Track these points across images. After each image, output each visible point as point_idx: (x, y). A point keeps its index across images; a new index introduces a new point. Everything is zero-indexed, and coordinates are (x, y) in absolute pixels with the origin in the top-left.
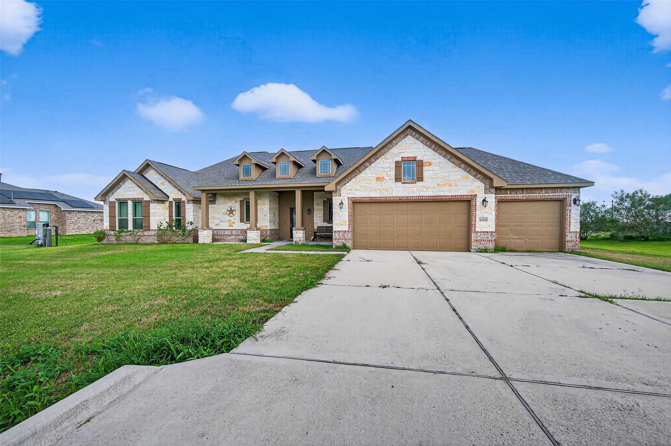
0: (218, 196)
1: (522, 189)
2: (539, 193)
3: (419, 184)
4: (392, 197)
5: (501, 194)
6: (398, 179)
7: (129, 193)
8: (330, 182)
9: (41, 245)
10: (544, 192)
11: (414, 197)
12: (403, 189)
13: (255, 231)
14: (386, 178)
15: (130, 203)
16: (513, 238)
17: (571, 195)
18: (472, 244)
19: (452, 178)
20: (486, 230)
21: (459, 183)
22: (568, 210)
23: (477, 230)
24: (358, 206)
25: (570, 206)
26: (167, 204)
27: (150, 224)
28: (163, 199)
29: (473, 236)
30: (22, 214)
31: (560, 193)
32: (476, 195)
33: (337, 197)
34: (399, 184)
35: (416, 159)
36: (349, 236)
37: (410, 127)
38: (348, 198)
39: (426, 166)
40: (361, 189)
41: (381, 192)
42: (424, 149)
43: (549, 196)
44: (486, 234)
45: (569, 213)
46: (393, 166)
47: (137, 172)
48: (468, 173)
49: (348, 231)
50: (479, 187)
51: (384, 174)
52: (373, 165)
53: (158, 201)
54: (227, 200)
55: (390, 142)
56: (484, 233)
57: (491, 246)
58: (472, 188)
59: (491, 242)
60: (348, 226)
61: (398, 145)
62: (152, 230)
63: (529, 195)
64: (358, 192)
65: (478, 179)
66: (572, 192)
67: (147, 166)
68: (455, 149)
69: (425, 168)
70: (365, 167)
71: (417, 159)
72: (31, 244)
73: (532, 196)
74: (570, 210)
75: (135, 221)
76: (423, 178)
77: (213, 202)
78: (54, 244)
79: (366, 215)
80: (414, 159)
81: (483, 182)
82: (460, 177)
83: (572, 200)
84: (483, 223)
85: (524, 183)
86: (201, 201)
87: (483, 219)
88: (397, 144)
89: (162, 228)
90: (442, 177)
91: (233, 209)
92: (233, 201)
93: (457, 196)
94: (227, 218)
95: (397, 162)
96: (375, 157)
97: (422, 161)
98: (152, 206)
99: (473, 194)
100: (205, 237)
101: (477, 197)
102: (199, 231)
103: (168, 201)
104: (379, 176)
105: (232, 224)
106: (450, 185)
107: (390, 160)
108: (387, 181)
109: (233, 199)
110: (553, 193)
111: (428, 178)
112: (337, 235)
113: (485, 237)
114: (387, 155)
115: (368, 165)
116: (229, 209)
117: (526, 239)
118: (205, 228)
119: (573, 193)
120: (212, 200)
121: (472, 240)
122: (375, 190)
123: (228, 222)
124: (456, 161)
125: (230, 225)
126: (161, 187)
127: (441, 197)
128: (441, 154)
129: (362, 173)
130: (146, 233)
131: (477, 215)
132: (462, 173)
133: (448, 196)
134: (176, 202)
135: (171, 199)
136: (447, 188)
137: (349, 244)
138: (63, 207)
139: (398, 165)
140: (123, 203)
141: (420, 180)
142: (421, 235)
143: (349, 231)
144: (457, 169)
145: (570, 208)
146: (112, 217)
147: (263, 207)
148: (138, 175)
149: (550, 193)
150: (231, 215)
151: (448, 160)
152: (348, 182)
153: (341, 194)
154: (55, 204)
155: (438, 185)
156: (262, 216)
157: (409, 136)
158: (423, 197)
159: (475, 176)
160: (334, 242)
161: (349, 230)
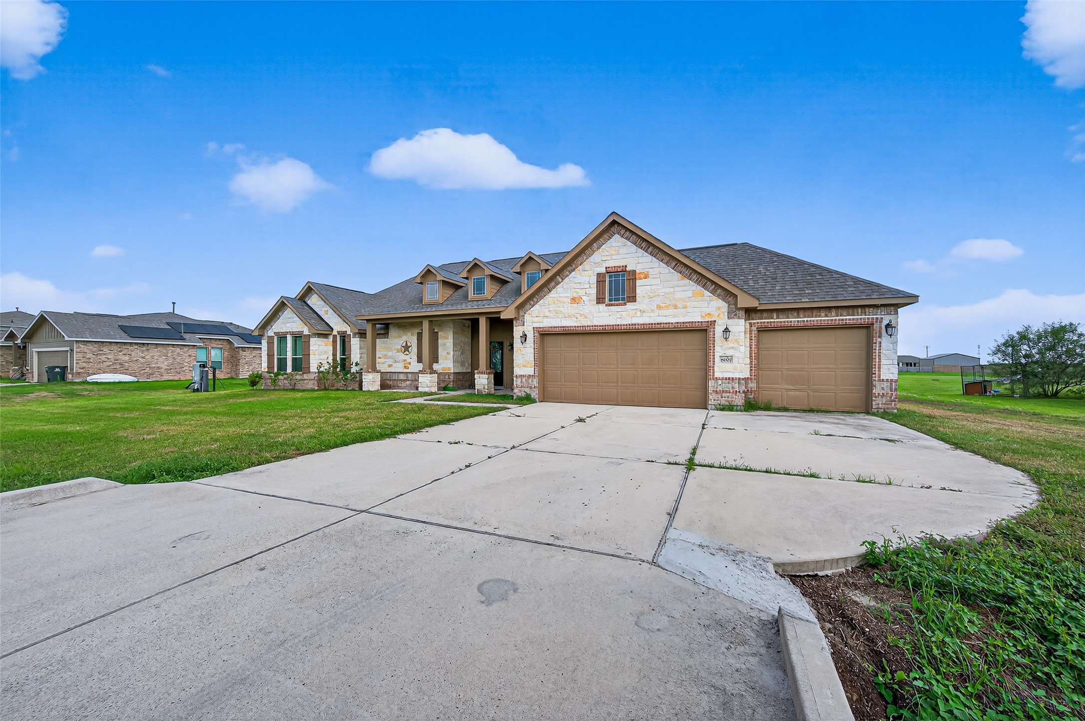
0: (391, 327)
1: (798, 310)
2: (826, 316)
3: (630, 306)
4: (592, 326)
5: (763, 319)
6: (600, 300)
7: (288, 325)
8: (508, 307)
9: (197, 390)
10: (833, 314)
11: (624, 325)
12: (607, 314)
13: (429, 375)
14: (584, 298)
15: (289, 339)
16: (787, 390)
17: (882, 318)
18: (709, 397)
19: (678, 295)
20: (731, 375)
21: (688, 304)
22: (876, 343)
23: (717, 375)
24: (549, 340)
25: (880, 337)
26: (331, 338)
27: (311, 365)
28: (325, 332)
29: (710, 385)
30: (192, 352)
31: (861, 315)
32: (715, 321)
33: (519, 327)
34: (602, 307)
35: (625, 269)
36: (535, 382)
37: (614, 223)
38: (534, 328)
39: (640, 279)
40: (551, 315)
41: (577, 318)
42: (637, 254)
43: (843, 320)
44: (731, 381)
45: (877, 348)
46: (594, 280)
47: (298, 297)
48: (703, 287)
49: (532, 376)
50: (719, 308)
51: (581, 293)
52: (567, 279)
53: (320, 335)
54: (401, 332)
55: (589, 245)
56: (727, 381)
57: (739, 400)
58: (707, 310)
59: (738, 394)
60: (533, 369)
61: (601, 250)
62: (312, 372)
63: (809, 319)
64: (545, 319)
65: (718, 296)
66: (883, 313)
67: (309, 290)
68: (679, 251)
69: (638, 282)
70: (556, 283)
71: (628, 269)
72: (187, 388)
73: (813, 321)
74: (880, 343)
75: (294, 360)
76: (636, 296)
77: (385, 334)
78: (210, 388)
79: (559, 352)
80: (624, 270)
81: (726, 302)
82: (690, 294)
83: (883, 327)
84: (727, 365)
85: (798, 301)
86: (366, 334)
87: (726, 358)
88: (598, 248)
89: (322, 369)
90: (663, 294)
91: (409, 344)
92: (409, 334)
93: (686, 323)
94: (402, 356)
95: (599, 275)
96: (569, 268)
97: (634, 272)
98: (313, 341)
99: (710, 320)
100: (371, 382)
101: (716, 323)
102: (363, 374)
103: (331, 334)
104: (575, 295)
105: (408, 365)
106: (676, 307)
107: (589, 272)
108: (585, 302)
109: (409, 331)
110: (849, 316)
111: (644, 297)
112: (519, 380)
113: (728, 386)
114: (586, 265)
115: (560, 280)
116: (404, 344)
117: (808, 391)
118: (370, 370)
119: (885, 315)
120: (383, 333)
121: (709, 391)
122: (569, 316)
123: (403, 363)
124: (684, 269)
125: (405, 367)
126: (324, 317)
127: (662, 325)
128: (663, 260)
129: (552, 292)
130: (305, 376)
131: (717, 352)
132: (694, 288)
133: (672, 323)
134: (341, 336)
135: (335, 333)
136: (672, 311)
137: (534, 394)
138: (237, 343)
139: (600, 278)
140: (282, 338)
141: (631, 300)
142: (636, 382)
143: (535, 376)
144: (687, 281)
145: (879, 340)
146: (270, 356)
147: (445, 341)
148: (299, 302)
149: (845, 316)
150: (407, 352)
151: (673, 269)
152: (534, 305)
153: (525, 323)
154: (229, 340)
155: (659, 307)
156: (444, 353)
157: (617, 236)
158: (635, 325)
159: (713, 292)
160: (516, 391)
161: (535, 374)
